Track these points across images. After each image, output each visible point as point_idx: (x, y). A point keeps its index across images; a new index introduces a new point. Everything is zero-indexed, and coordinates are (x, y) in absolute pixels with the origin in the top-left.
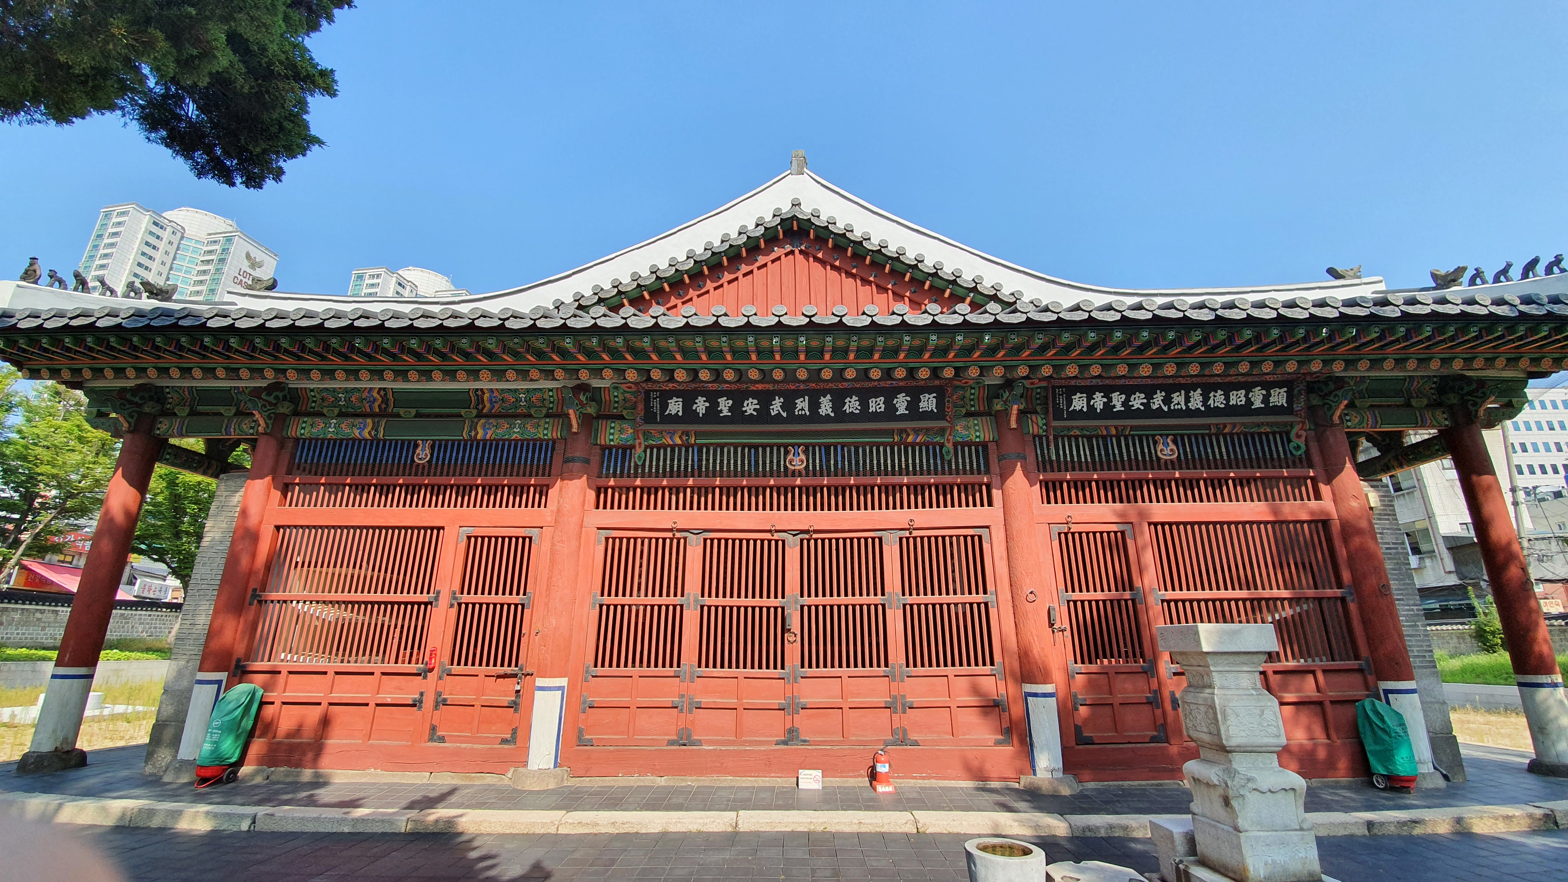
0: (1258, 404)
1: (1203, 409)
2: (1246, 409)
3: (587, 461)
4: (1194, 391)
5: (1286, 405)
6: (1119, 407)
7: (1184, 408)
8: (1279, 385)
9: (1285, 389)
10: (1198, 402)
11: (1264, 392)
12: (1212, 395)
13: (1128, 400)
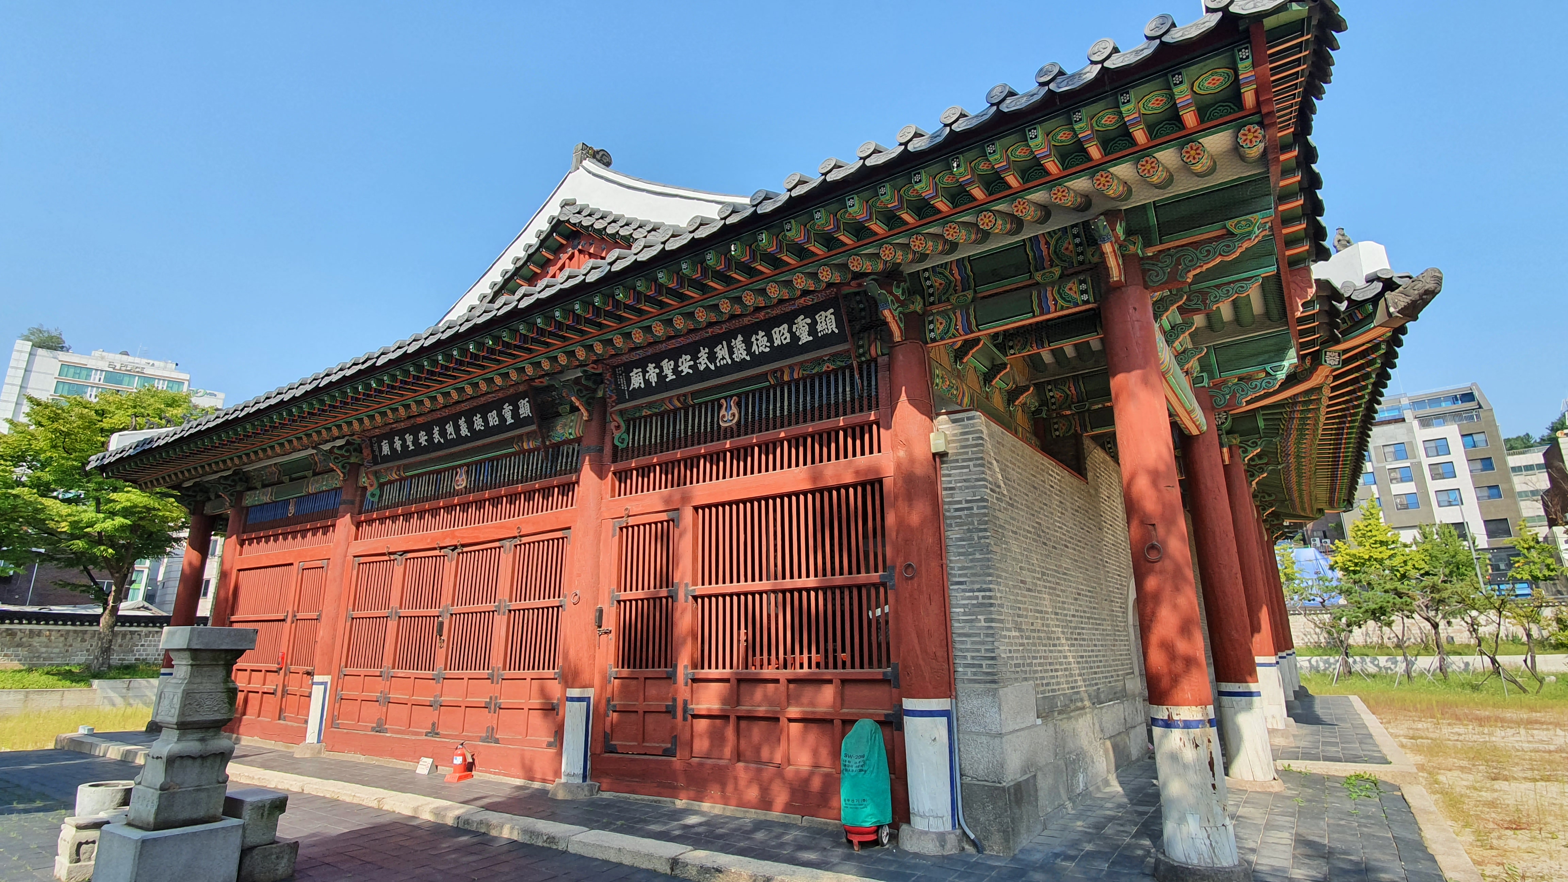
0: (805, 338)
1: (748, 358)
2: (793, 347)
3: (352, 503)
4: (735, 339)
5: (837, 331)
6: (671, 377)
7: (730, 362)
8: (822, 306)
9: (832, 310)
10: (742, 351)
11: (809, 321)
12: (753, 339)
13: (676, 366)
